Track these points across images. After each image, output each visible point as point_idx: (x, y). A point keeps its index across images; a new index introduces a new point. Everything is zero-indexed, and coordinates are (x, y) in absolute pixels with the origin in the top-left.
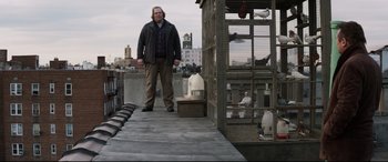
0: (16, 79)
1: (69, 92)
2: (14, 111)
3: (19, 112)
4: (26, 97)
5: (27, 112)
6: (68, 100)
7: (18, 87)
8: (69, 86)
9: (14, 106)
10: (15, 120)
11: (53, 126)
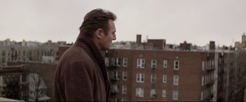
0: (141, 56)
1: (177, 67)
2: (139, 79)
3: (142, 80)
4: (147, 70)
5: (147, 81)
6: (176, 73)
7: (143, 61)
8: (177, 63)
9: (139, 76)
10: (139, 86)
11: (164, 92)
